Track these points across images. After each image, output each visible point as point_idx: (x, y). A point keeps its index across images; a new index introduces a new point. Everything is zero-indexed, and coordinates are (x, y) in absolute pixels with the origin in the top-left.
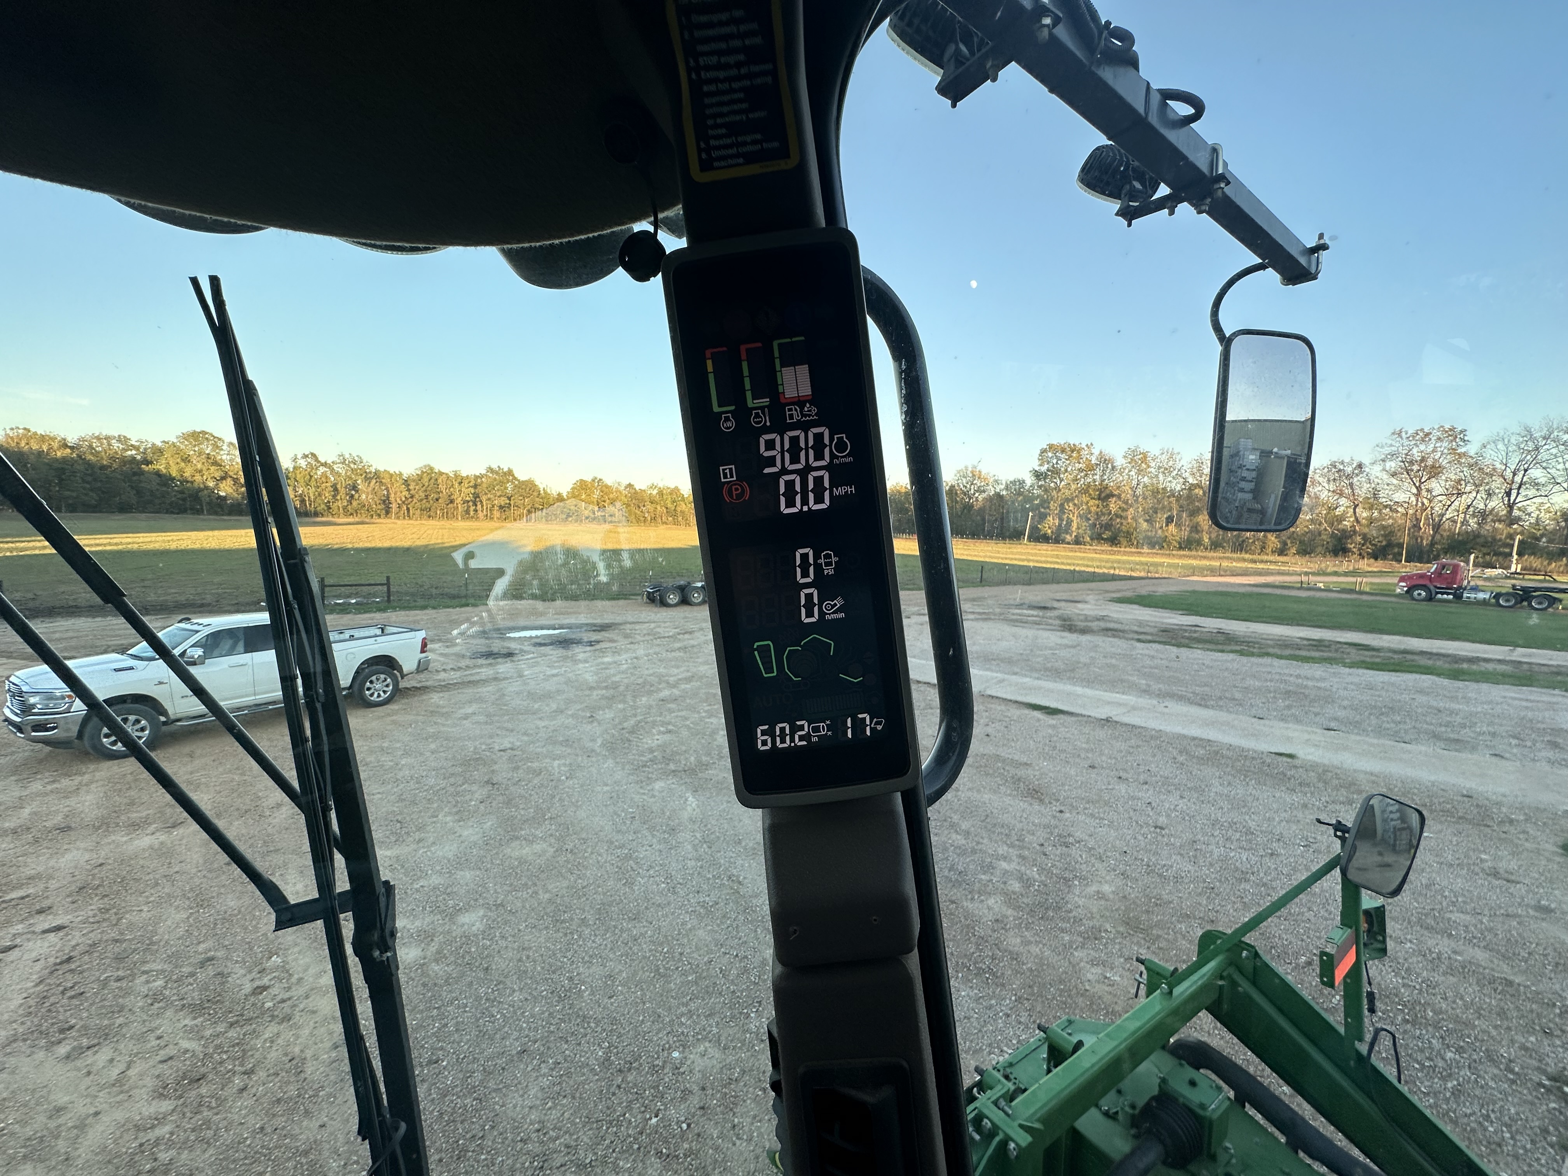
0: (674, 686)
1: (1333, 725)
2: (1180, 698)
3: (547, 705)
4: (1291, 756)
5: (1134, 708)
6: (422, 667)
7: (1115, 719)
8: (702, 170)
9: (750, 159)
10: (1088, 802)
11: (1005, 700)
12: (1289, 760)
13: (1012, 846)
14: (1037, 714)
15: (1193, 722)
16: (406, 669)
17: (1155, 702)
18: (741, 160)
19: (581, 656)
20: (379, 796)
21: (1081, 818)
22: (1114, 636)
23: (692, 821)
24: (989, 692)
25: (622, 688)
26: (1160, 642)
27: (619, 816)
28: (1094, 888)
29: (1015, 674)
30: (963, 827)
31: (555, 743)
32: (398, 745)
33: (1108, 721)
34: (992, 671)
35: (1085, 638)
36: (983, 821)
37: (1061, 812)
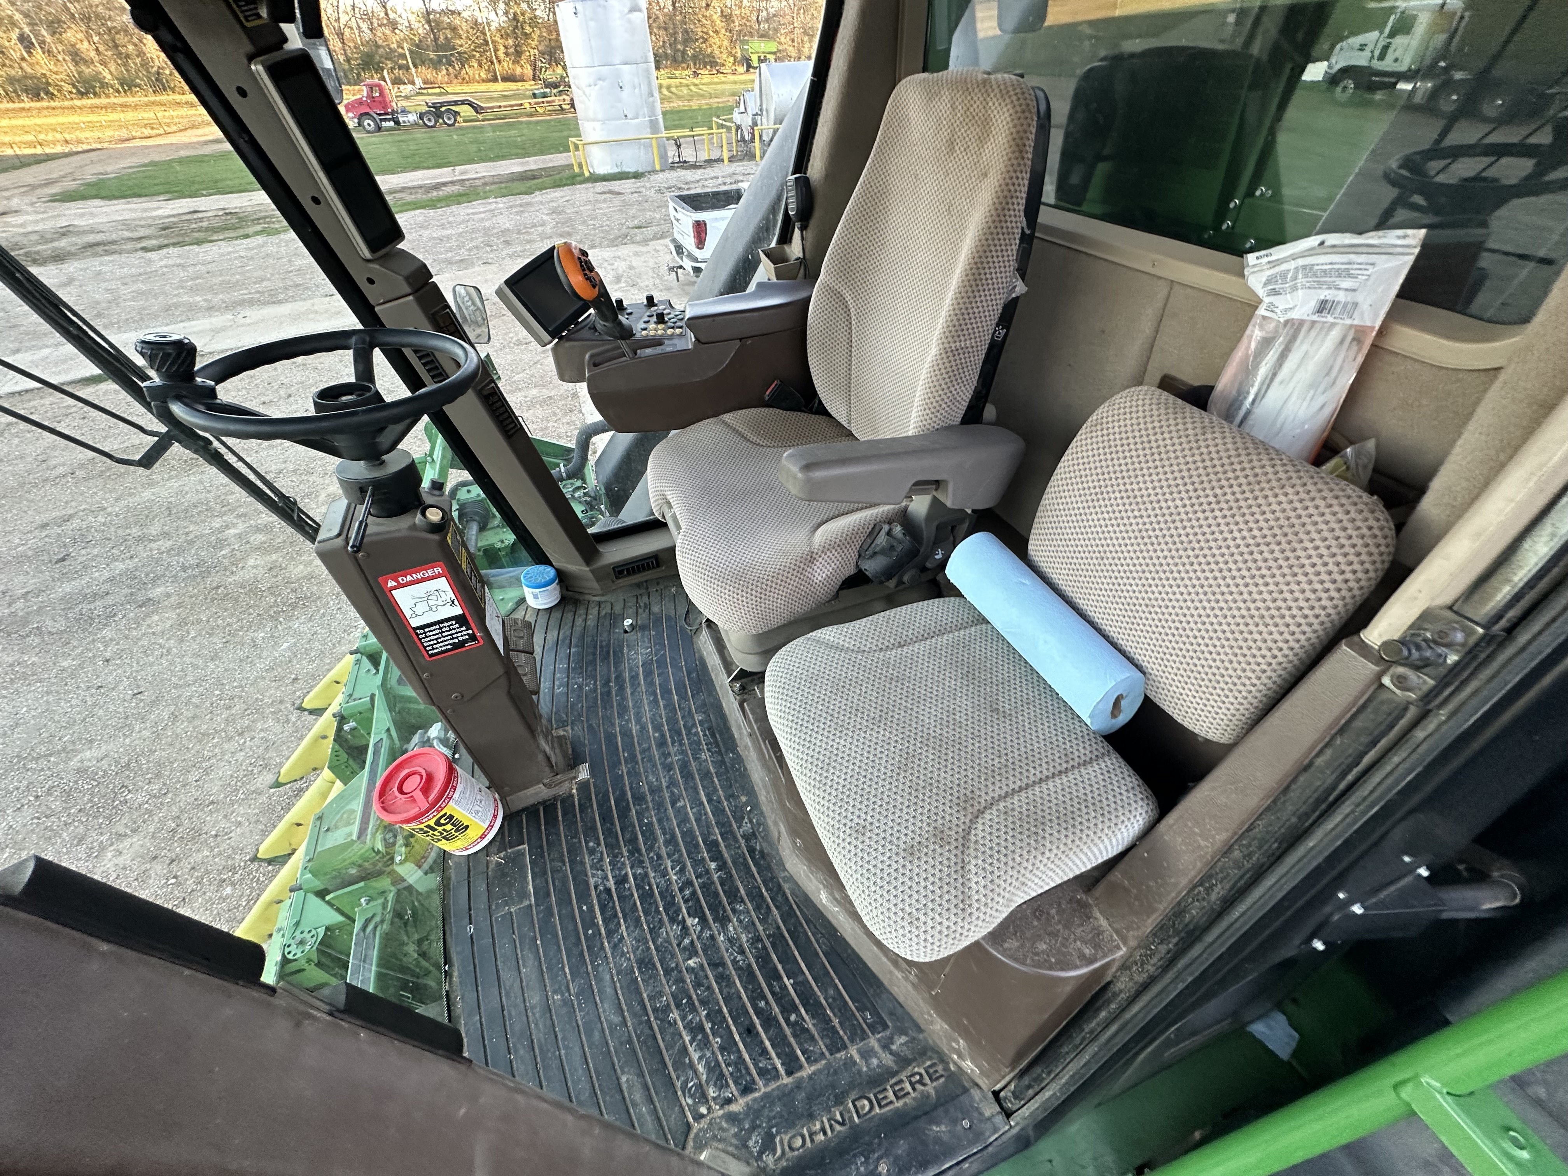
5: (216, 331)
28: (323, 496)
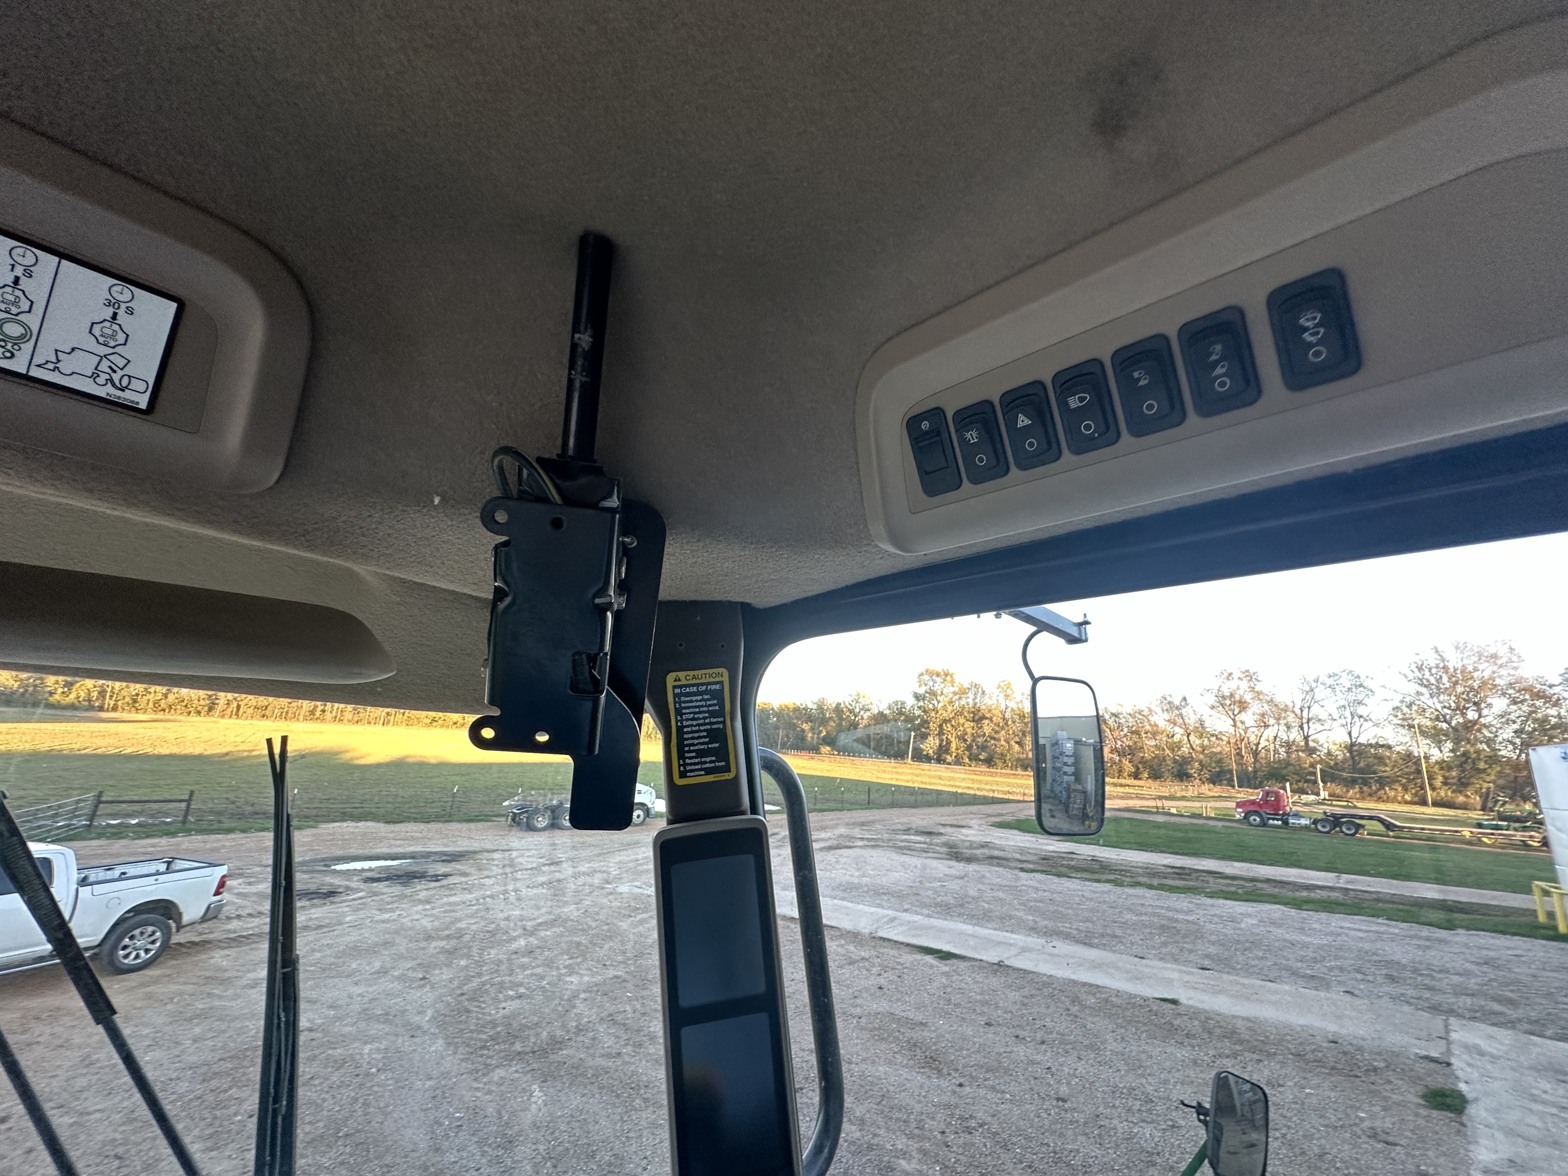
0: (532, 934)
1: (1206, 963)
2: (1067, 937)
3: (369, 964)
4: (1174, 1002)
5: (1024, 950)
6: (211, 915)
7: (1007, 963)
8: (680, 777)
9: (708, 772)
10: (987, 1071)
11: (896, 942)
12: (1173, 1006)
13: (911, 1137)
14: (929, 959)
15: (1081, 965)
16: (186, 919)
17: (1043, 941)
18: (703, 773)
19: (423, 895)
20: (98, 1115)
21: (982, 1092)
22: (999, 865)
23: (535, 1126)
24: (881, 934)
25: (467, 938)
26: (1042, 872)
27: (441, 1125)
29: (906, 911)
30: (858, 1114)
31: (368, 1019)
32: (146, 1031)
33: (1000, 964)
34: (883, 907)
35: (972, 868)
36: (879, 1104)
37: (961, 1085)
